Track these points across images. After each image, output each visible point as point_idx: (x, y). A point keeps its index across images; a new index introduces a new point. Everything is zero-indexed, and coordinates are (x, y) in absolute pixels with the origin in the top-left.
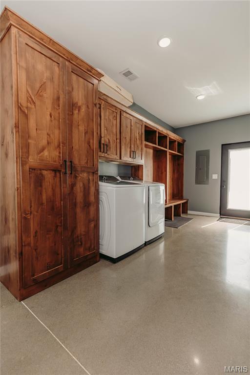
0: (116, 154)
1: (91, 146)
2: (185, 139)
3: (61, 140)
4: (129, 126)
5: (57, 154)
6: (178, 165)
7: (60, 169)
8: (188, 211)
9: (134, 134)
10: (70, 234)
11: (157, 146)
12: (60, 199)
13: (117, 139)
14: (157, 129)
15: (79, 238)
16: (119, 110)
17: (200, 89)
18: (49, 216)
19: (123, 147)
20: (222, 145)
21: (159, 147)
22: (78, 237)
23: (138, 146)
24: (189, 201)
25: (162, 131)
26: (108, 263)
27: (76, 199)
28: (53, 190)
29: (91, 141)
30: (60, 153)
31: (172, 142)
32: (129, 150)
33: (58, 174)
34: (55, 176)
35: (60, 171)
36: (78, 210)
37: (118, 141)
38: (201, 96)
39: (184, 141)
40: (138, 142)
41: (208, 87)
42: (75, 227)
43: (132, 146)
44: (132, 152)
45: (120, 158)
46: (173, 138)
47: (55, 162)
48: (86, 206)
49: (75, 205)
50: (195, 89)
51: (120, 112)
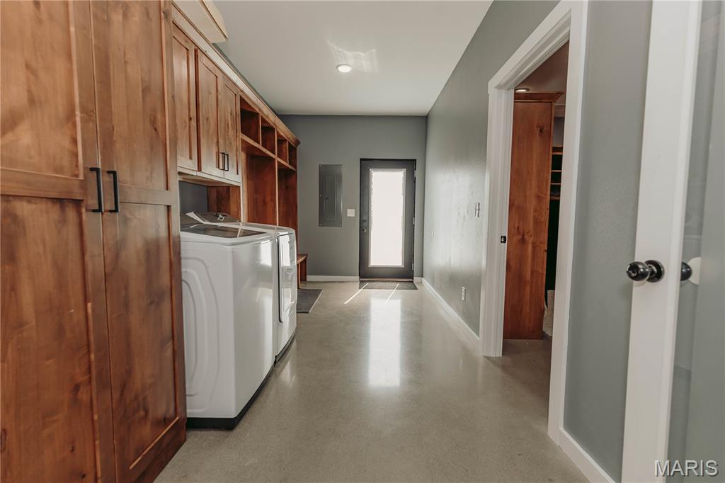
0: (191, 158)
1: (160, 130)
2: (300, 140)
3: (77, 100)
4: (213, 91)
5: (67, 143)
6: (287, 188)
7: (78, 197)
8: (308, 277)
9: (223, 113)
10: (116, 395)
11: (259, 146)
12: (81, 298)
13: (190, 119)
14: (260, 110)
15: (141, 399)
16: (194, 47)
17: (349, 54)
18: (48, 363)
19: (203, 141)
20: (361, 160)
21: (264, 150)
22: (136, 398)
23: (230, 143)
24: (308, 259)
25: (267, 117)
26: (211, 435)
27: (126, 288)
28: (59, 270)
29: (159, 116)
30: (75, 141)
31: (282, 141)
32: (214, 150)
33: (71, 213)
34: (63, 221)
35: (78, 203)
36: (135, 318)
37: (194, 123)
38: (344, 67)
39: (298, 142)
40: (231, 132)
41: (362, 54)
42: (129, 373)
43: (221, 141)
44: (221, 155)
45: (200, 169)
46: (282, 134)
47: (59, 169)
48: (152, 303)
49: (126, 305)
50: (340, 50)
51: (196, 51)
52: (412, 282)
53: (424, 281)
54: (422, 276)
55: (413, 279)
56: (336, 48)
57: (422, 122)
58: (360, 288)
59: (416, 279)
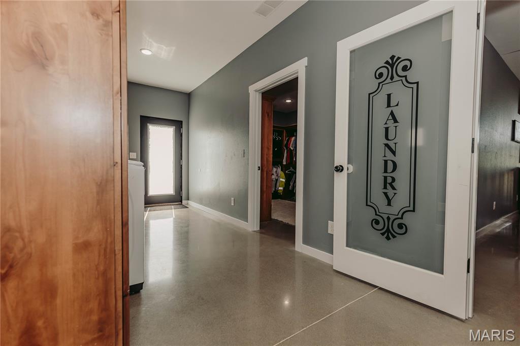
20: (141, 116)
38: (147, 51)
52: (181, 204)
53: (190, 202)
54: (188, 200)
55: (182, 202)
56: (148, 38)
57: (187, 98)
58: (146, 211)
59: (184, 202)
